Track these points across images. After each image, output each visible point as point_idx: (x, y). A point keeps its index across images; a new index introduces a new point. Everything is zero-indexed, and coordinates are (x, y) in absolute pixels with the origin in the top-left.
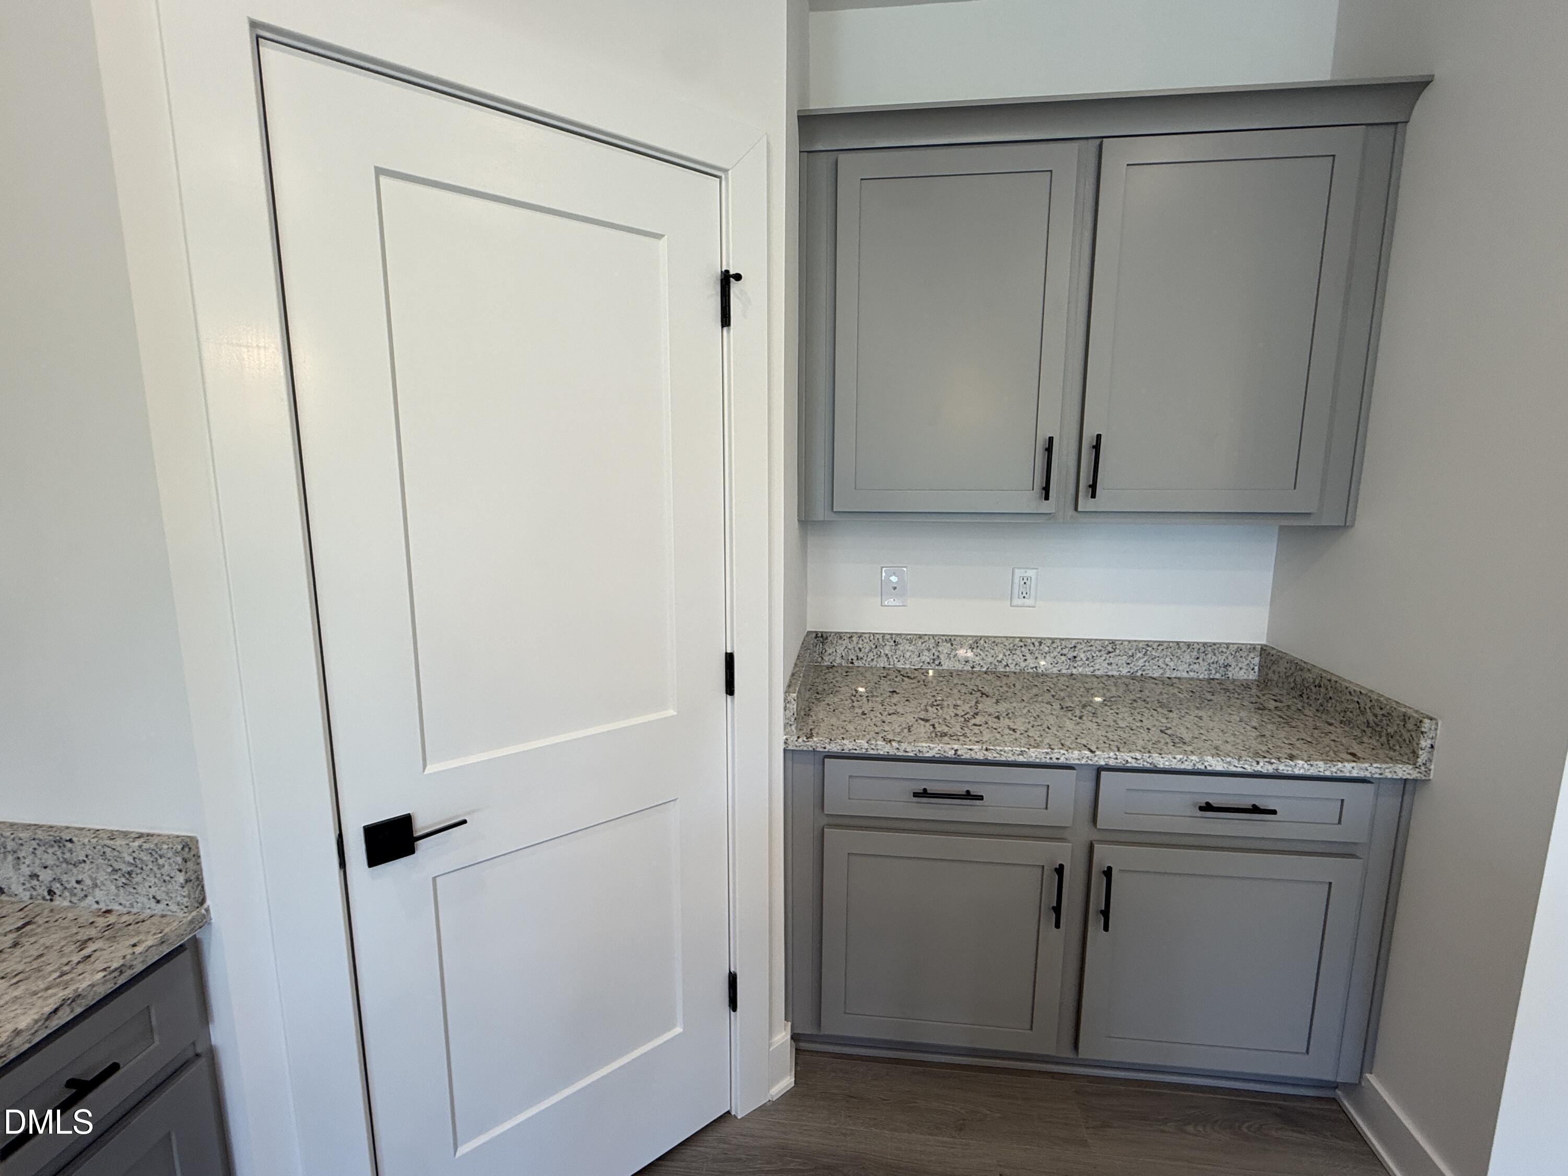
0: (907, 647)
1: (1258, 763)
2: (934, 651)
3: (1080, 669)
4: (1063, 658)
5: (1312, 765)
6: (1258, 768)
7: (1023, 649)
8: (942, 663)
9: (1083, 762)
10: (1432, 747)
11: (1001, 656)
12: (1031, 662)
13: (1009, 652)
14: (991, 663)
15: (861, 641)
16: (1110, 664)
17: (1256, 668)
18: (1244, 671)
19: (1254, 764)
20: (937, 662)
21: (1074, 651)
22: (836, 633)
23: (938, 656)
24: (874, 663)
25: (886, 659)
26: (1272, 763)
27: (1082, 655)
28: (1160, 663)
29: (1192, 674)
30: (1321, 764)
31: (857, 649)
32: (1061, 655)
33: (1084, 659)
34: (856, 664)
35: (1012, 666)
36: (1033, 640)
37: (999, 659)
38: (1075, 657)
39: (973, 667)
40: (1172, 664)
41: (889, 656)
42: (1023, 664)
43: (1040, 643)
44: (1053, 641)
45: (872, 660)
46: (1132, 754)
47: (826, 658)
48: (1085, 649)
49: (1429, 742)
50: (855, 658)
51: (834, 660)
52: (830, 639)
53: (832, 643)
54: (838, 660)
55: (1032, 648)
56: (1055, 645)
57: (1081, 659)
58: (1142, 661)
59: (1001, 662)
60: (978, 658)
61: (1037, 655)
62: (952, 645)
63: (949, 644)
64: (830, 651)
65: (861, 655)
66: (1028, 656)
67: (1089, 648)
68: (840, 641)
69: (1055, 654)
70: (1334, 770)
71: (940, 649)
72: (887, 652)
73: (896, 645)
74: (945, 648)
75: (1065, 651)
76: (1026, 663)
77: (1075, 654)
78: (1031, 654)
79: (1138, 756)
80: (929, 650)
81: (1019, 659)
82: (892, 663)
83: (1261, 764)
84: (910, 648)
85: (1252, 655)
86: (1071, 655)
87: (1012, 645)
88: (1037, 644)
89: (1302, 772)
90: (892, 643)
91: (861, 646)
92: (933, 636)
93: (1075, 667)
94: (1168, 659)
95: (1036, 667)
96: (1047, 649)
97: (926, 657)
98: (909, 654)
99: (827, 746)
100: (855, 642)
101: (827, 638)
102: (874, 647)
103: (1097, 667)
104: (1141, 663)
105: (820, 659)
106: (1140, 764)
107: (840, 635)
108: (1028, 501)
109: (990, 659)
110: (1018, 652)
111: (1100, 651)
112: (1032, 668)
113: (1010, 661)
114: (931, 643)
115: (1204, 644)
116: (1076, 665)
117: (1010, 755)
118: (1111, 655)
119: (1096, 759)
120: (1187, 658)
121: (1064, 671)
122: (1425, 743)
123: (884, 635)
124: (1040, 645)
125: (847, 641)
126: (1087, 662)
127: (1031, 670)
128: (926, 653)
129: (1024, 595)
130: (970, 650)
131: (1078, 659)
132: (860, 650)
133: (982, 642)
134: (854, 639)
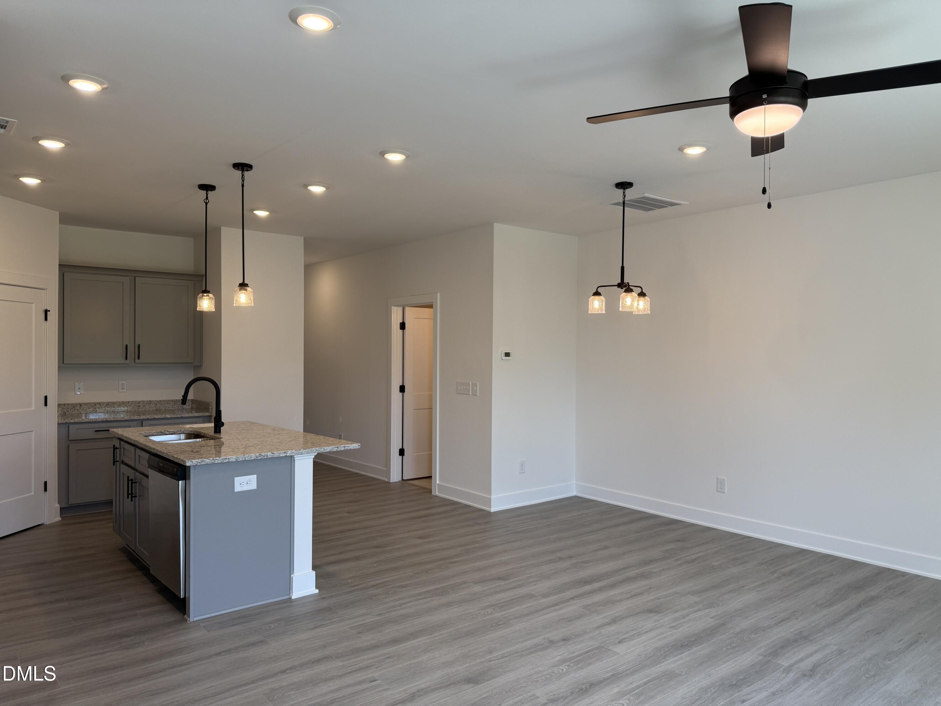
2: (94, 407)
3: (141, 409)
4: (136, 406)
6: (178, 416)
7: (123, 405)
8: (97, 410)
10: (212, 408)
13: (118, 406)
14: (113, 410)
15: (68, 406)
16: (150, 407)
17: (191, 405)
18: (187, 406)
24: (73, 412)
27: (142, 405)
28: (165, 406)
29: (173, 408)
31: (67, 408)
34: (67, 413)
39: (107, 411)
40: (168, 406)
41: (79, 409)
42: (123, 409)
44: (132, 402)
45: (72, 411)
46: (150, 416)
48: (142, 403)
49: (211, 407)
50: (66, 411)
55: (126, 404)
56: (133, 403)
57: (141, 406)
58: (159, 405)
60: (109, 408)
61: (127, 406)
63: (99, 405)
66: (125, 406)
68: (61, 406)
69: (133, 405)
70: (193, 415)
71: (96, 406)
72: (78, 408)
73: (81, 406)
75: (136, 404)
79: (151, 416)
80: (92, 407)
82: (79, 412)
84: (86, 407)
85: (189, 402)
86: (138, 405)
88: (127, 403)
89: (187, 416)
90: (79, 406)
91: (68, 407)
92: (94, 403)
94: (166, 405)
95: (128, 410)
96: (131, 404)
97: (92, 409)
98: (85, 408)
99: (70, 421)
100: (66, 406)
102: (73, 407)
103: (146, 408)
104: (159, 406)
106: (152, 418)
108: (122, 360)
110: (122, 405)
111: (147, 403)
113: (119, 408)
114: (93, 405)
115: (176, 400)
116: (139, 408)
117: (120, 418)
118: (150, 404)
120: (172, 404)
121: (136, 410)
122: (210, 408)
123: (76, 403)
125: (63, 406)
126: (143, 407)
129: (123, 388)
130: (106, 406)
131: (140, 406)
132: (68, 408)
133: (110, 403)
134: (66, 405)
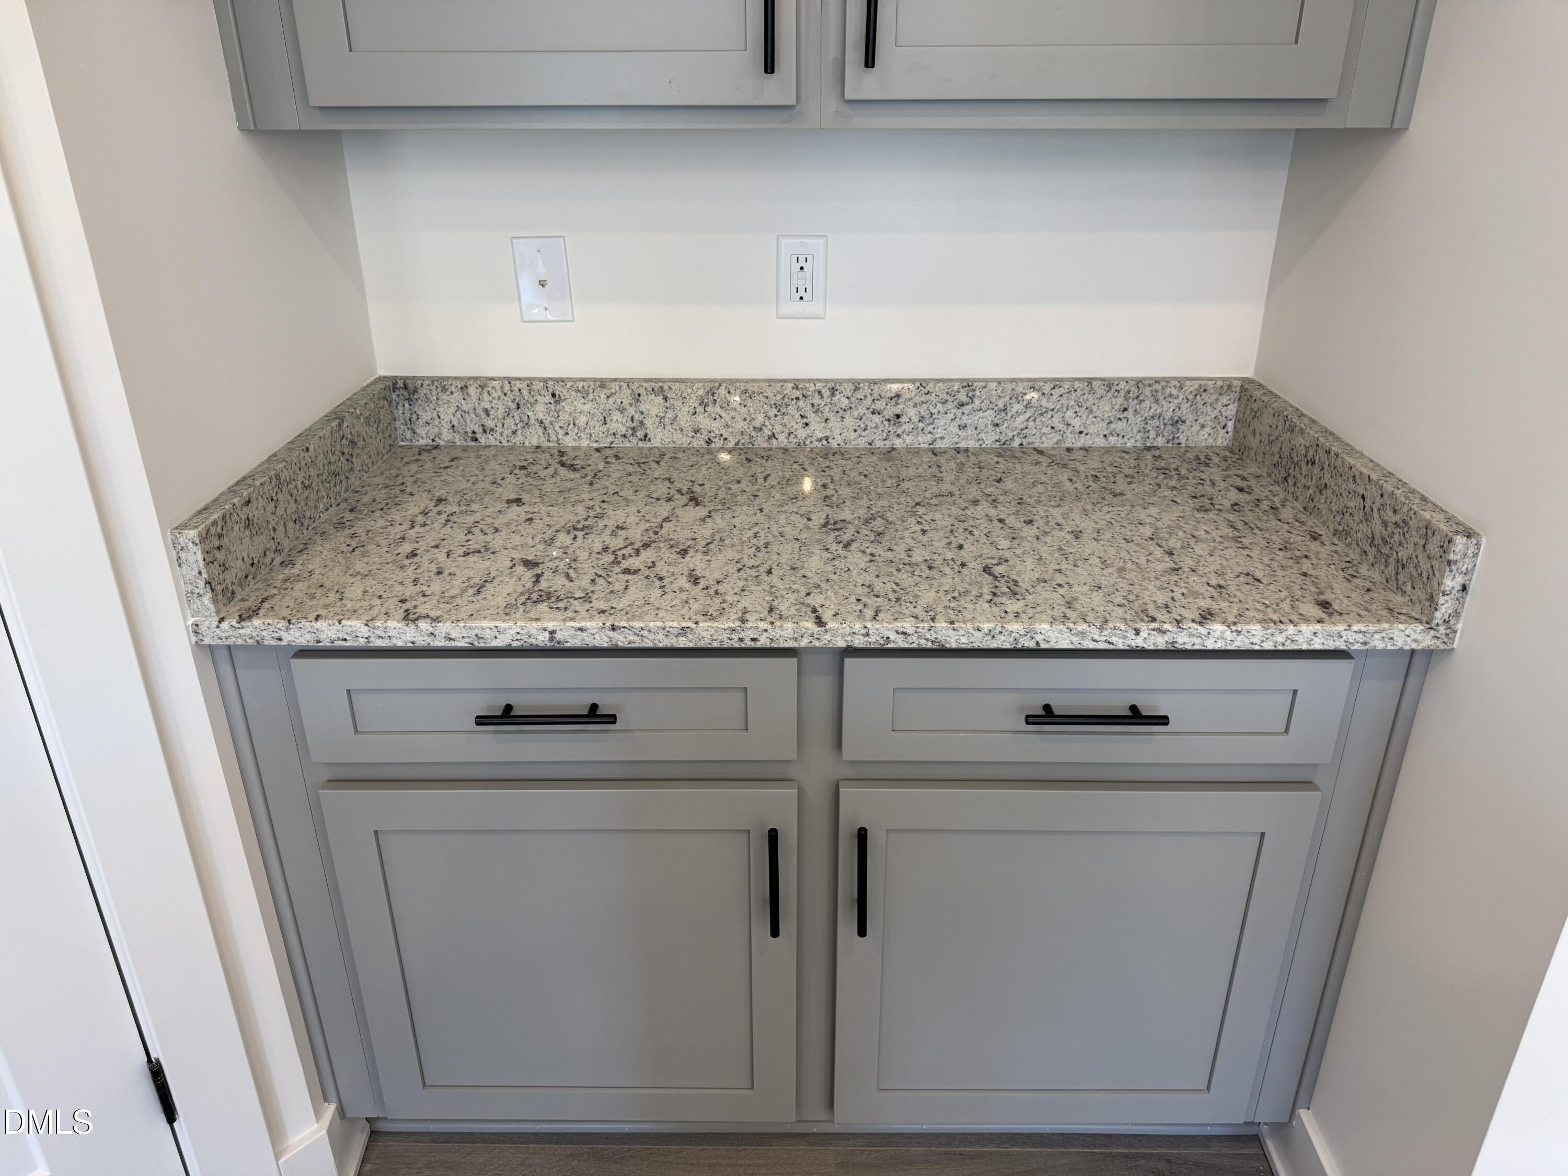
0: (579, 405)
1: (1137, 632)
2: (631, 411)
3: (909, 440)
4: (877, 419)
5: (1239, 632)
7: (801, 403)
8: (651, 435)
10: (1464, 588)
11: (760, 419)
12: (817, 429)
13: (775, 411)
14: (742, 433)
15: (486, 396)
16: (963, 427)
17: (1230, 424)
18: (1207, 430)
19: (1131, 634)
20: (640, 434)
21: (897, 404)
22: (433, 380)
23: (642, 423)
24: (518, 439)
25: (540, 432)
26: (1163, 632)
28: (1056, 421)
29: (1113, 440)
30: (1256, 628)
31: (480, 411)
32: (873, 413)
33: (915, 419)
34: (483, 439)
35: (782, 438)
36: (819, 386)
37: (758, 425)
38: (898, 416)
39: (709, 442)
40: (1076, 423)
41: (547, 423)
42: (802, 433)
43: (833, 391)
44: (856, 385)
45: (514, 432)
46: (898, 625)
47: (421, 431)
48: (917, 399)
49: (1460, 580)
50: (479, 430)
51: (439, 435)
52: (423, 391)
53: (428, 400)
54: (447, 435)
55: (817, 400)
56: (859, 395)
57: (910, 420)
58: (1023, 418)
59: (761, 429)
60: (717, 424)
61: (826, 414)
62: (666, 399)
63: (660, 399)
64: (425, 416)
65: (490, 423)
66: (812, 417)
67: (924, 398)
68: (444, 397)
69: (861, 410)
71: (643, 407)
72: (541, 416)
73: (557, 402)
74: (652, 406)
75: (879, 405)
76: (808, 431)
77: (898, 410)
78: (816, 412)
80: (622, 410)
81: (795, 424)
82: (554, 438)
83: (1144, 634)
84: (586, 408)
85: (1224, 400)
86: (890, 411)
87: (779, 397)
88: (826, 393)
90: (548, 398)
91: (486, 405)
92: (629, 382)
93: (899, 436)
94: (1070, 414)
95: (827, 438)
96: (847, 401)
97: (619, 424)
98: (583, 419)
100: (474, 397)
101: (415, 391)
102: (514, 406)
103: (940, 432)
104: (1019, 422)
105: (409, 434)
106: (914, 642)
107: (442, 384)
109: (740, 425)
110: (792, 410)
111: (945, 402)
112: (820, 440)
113: (778, 428)
114: (625, 397)
115: (1139, 382)
116: (900, 431)
118: (967, 409)
120: (1105, 409)
121: (879, 444)
122: (1451, 583)
123: (530, 381)
124: (833, 395)
125: (458, 396)
126: (921, 425)
127: (819, 445)
128: (616, 416)
129: (802, 293)
130: (700, 409)
131: (904, 419)
132: (487, 413)
133: (722, 391)
134: (472, 390)
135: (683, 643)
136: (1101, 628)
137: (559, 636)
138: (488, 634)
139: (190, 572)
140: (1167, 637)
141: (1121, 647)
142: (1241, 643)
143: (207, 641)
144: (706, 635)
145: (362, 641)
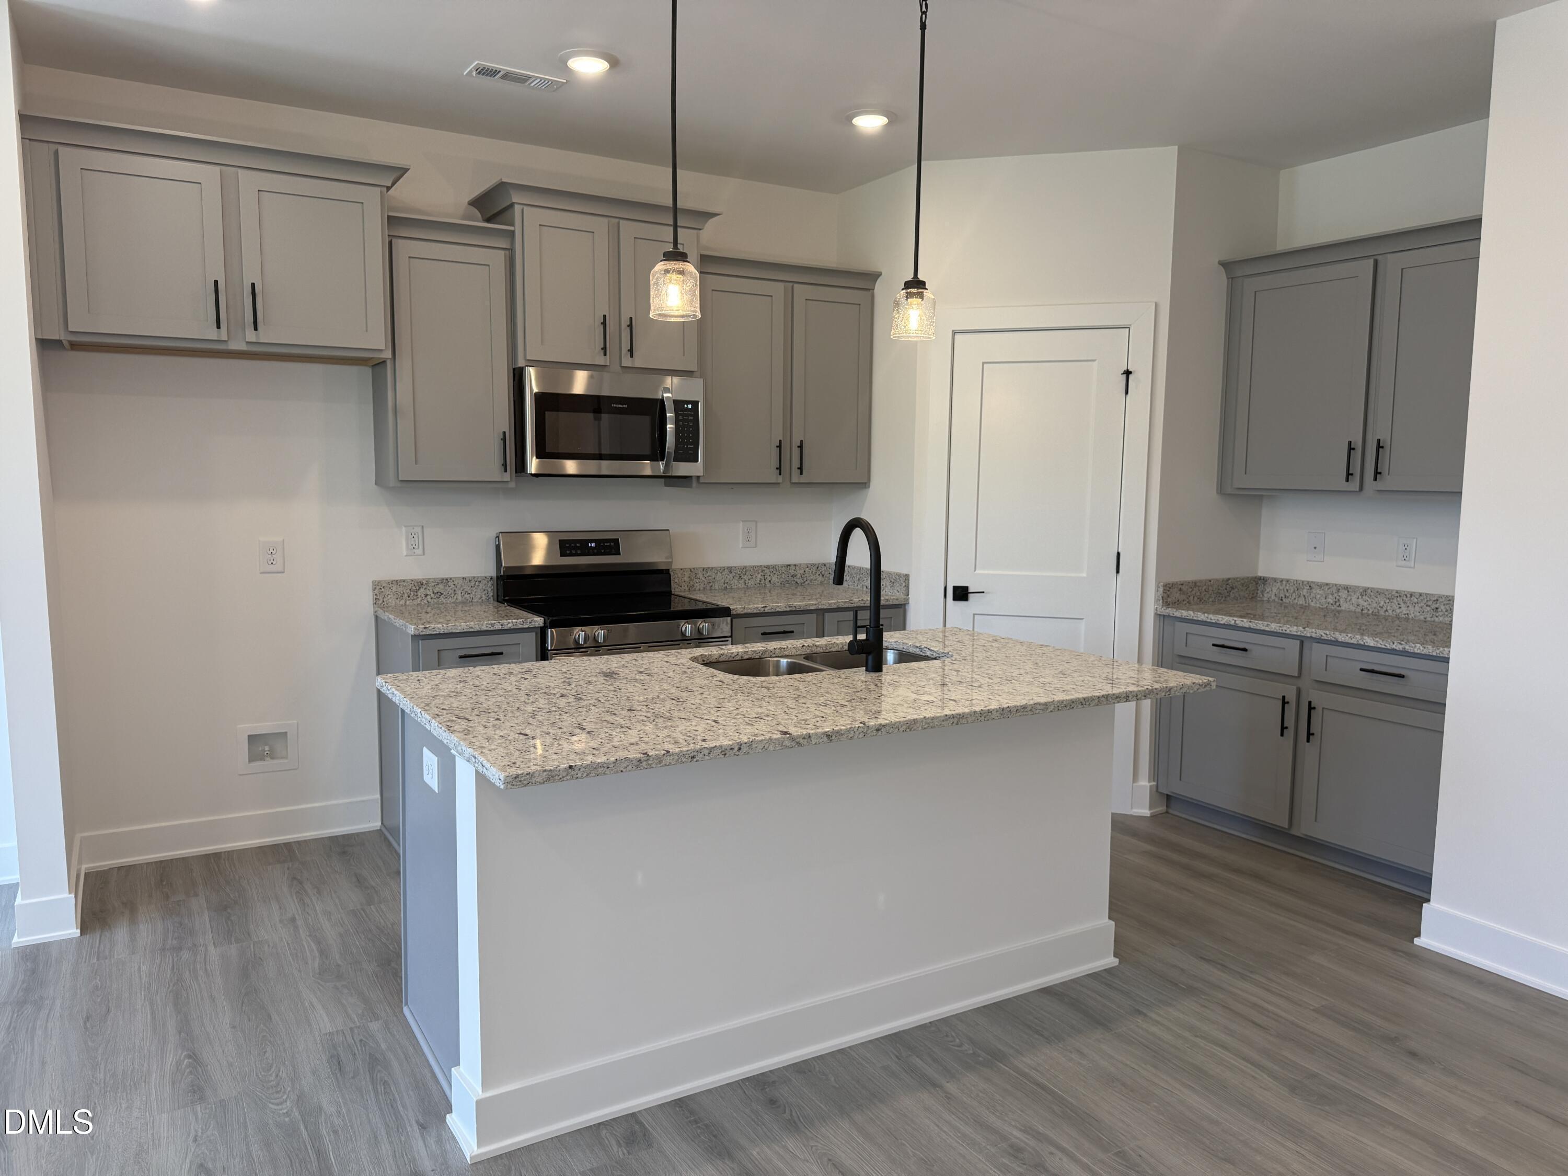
0: (1318, 591)
1: (1394, 643)
2: (1336, 595)
3: (1441, 619)
4: (1428, 608)
5: (1425, 648)
6: (1394, 647)
7: (1398, 599)
8: (1341, 605)
9: (1299, 633)
11: (1382, 603)
12: (1404, 610)
13: (1388, 601)
14: (1375, 608)
15: (1288, 585)
19: (1392, 644)
20: (1337, 604)
21: (1437, 603)
22: (1272, 578)
23: (1339, 600)
24: (1296, 601)
25: (1303, 599)
26: (1402, 644)
27: (1442, 607)
30: (1430, 647)
31: (1285, 590)
32: (1427, 606)
33: (1444, 610)
34: (1284, 600)
35: (1390, 612)
36: (1406, 593)
37: (1381, 605)
38: (1437, 608)
39: (1362, 610)
41: (1306, 597)
42: (1398, 611)
43: (1411, 595)
44: (1421, 595)
45: (1295, 599)
47: (1265, 595)
48: (1445, 602)
50: (1284, 596)
51: (1271, 597)
52: (1269, 581)
53: (1270, 585)
54: (1273, 597)
55: (1405, 598)
56: (1422, 598)
57: (1442, 611)
59: (1382, 607)
60: (1366, 603)
61: (1408, 604)
62: (1348, 591)
63: (1346, 592)
64: (1268, 590)
65: (1287, 595)
66: (1402, 605)
67: (1448, 602)
68: (1275, 584)
69: (1422, 604)
71: (1340, 594)
72: (1305, 594)
73: (1311, 589)
74: (1343, 594)
75: (1430, 603)
76: (1401, 610)
77: (1437, 606)
78: (1404, 603)
80: (1332, 594)
81: (1395, 607)
82: (1308, 602)
83: (1395, 644)
84: (1320, 592)
86: (1434, 606)
87: (1390, 595)
88: (1409, 596)
90: (1308, 588)
91: (1287, 588)
92: (1336, 585)
93: (1437, 617)
95: (1408, 614)
96: (1416, 600)
97: (1330, 600)
98: (1319, 596)
99: (1174, 613)
100: (1284, 585)
101: (1266, 581)
102: (1296, 589)
105: (1261, 596)
107: (1275, 580)
109: (1375, 605)
110: (1395, 601)
112: (1405, 614)
113: (1389, 608)
114: (1335, 590)
116: (1437, 615)
119: (1305, 632)
121: (1429, 619)
123: (1303, 582)
124: (1411, 597)
125: (1279, 584)
126: (1446, 613)
127: (1404, 616)
128: (1330, 596)
129: (1406, 558)
130: (1360, 597)
131: (1439, 610)
132: (1287, 590)
133: (1369, 591)
134: (1284, 582)
135: (1267, 629)
136: (1383, 641)
137: (1237, 622)
138: (1220, 619)
139: (1159, 593)
140: (1402, 646)
141: (1389, 647)
142: (1425, 652)
143: (1159, 613)
144: (1273, 627)
145: (1191, 618)
